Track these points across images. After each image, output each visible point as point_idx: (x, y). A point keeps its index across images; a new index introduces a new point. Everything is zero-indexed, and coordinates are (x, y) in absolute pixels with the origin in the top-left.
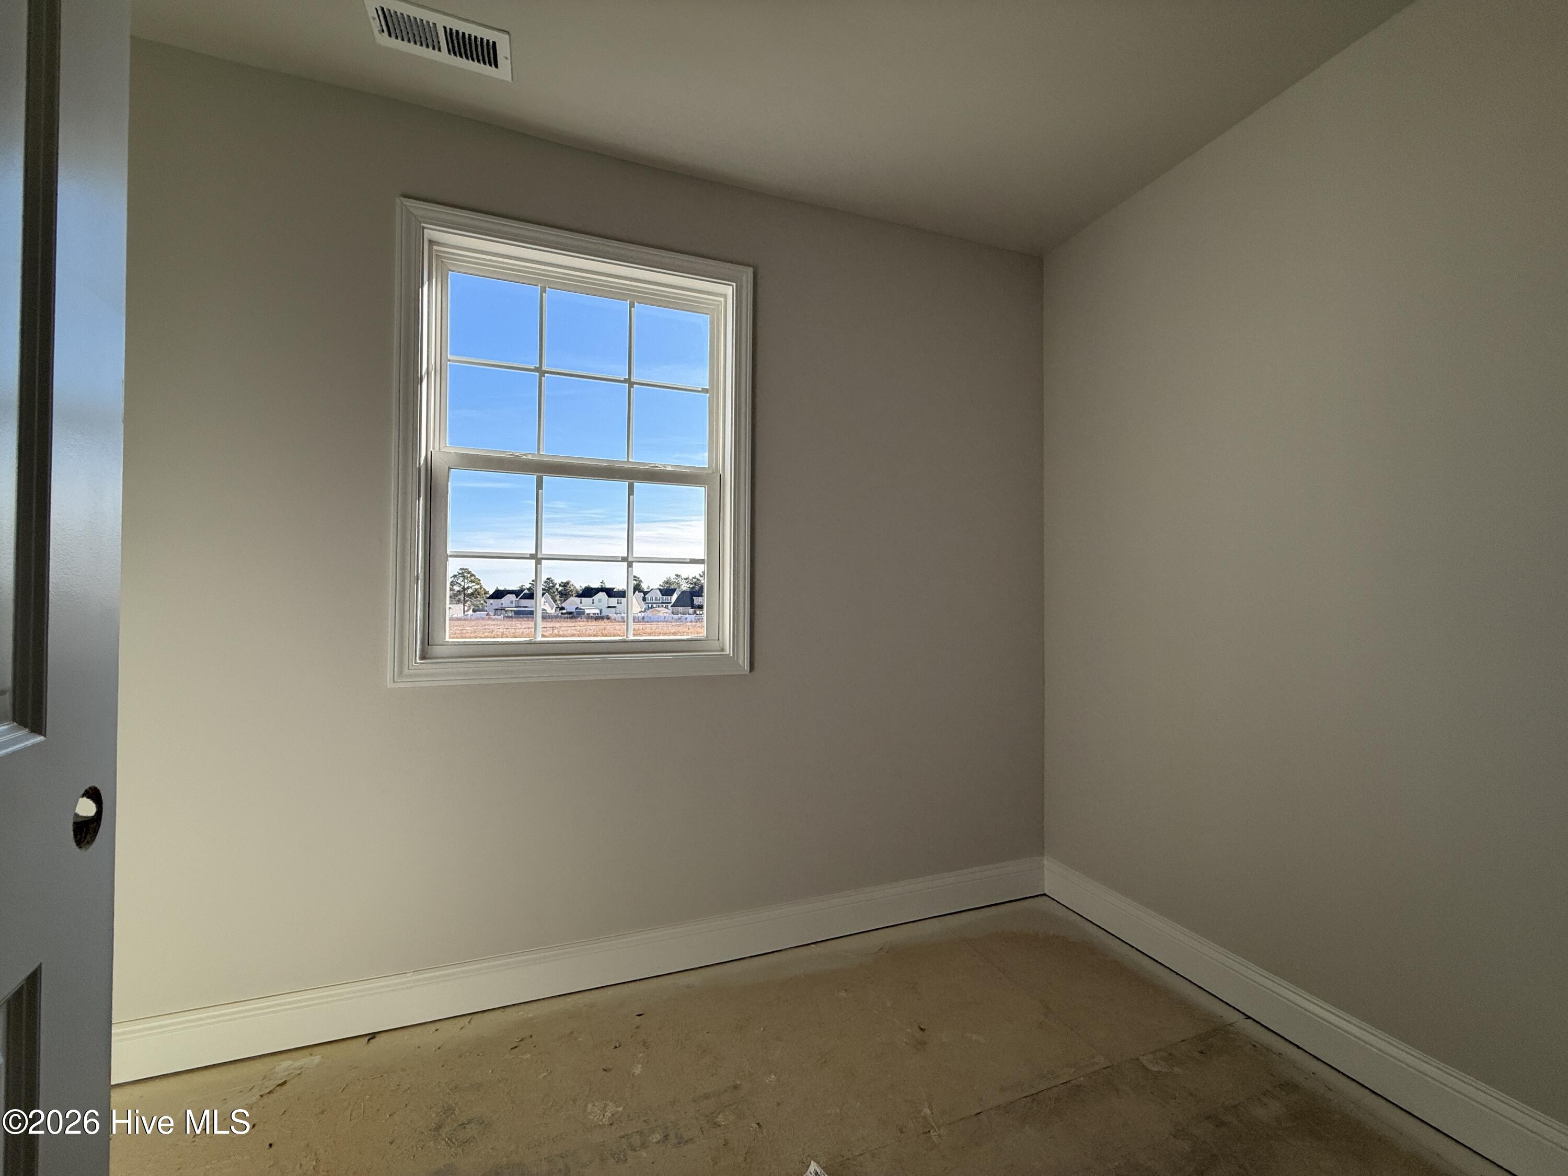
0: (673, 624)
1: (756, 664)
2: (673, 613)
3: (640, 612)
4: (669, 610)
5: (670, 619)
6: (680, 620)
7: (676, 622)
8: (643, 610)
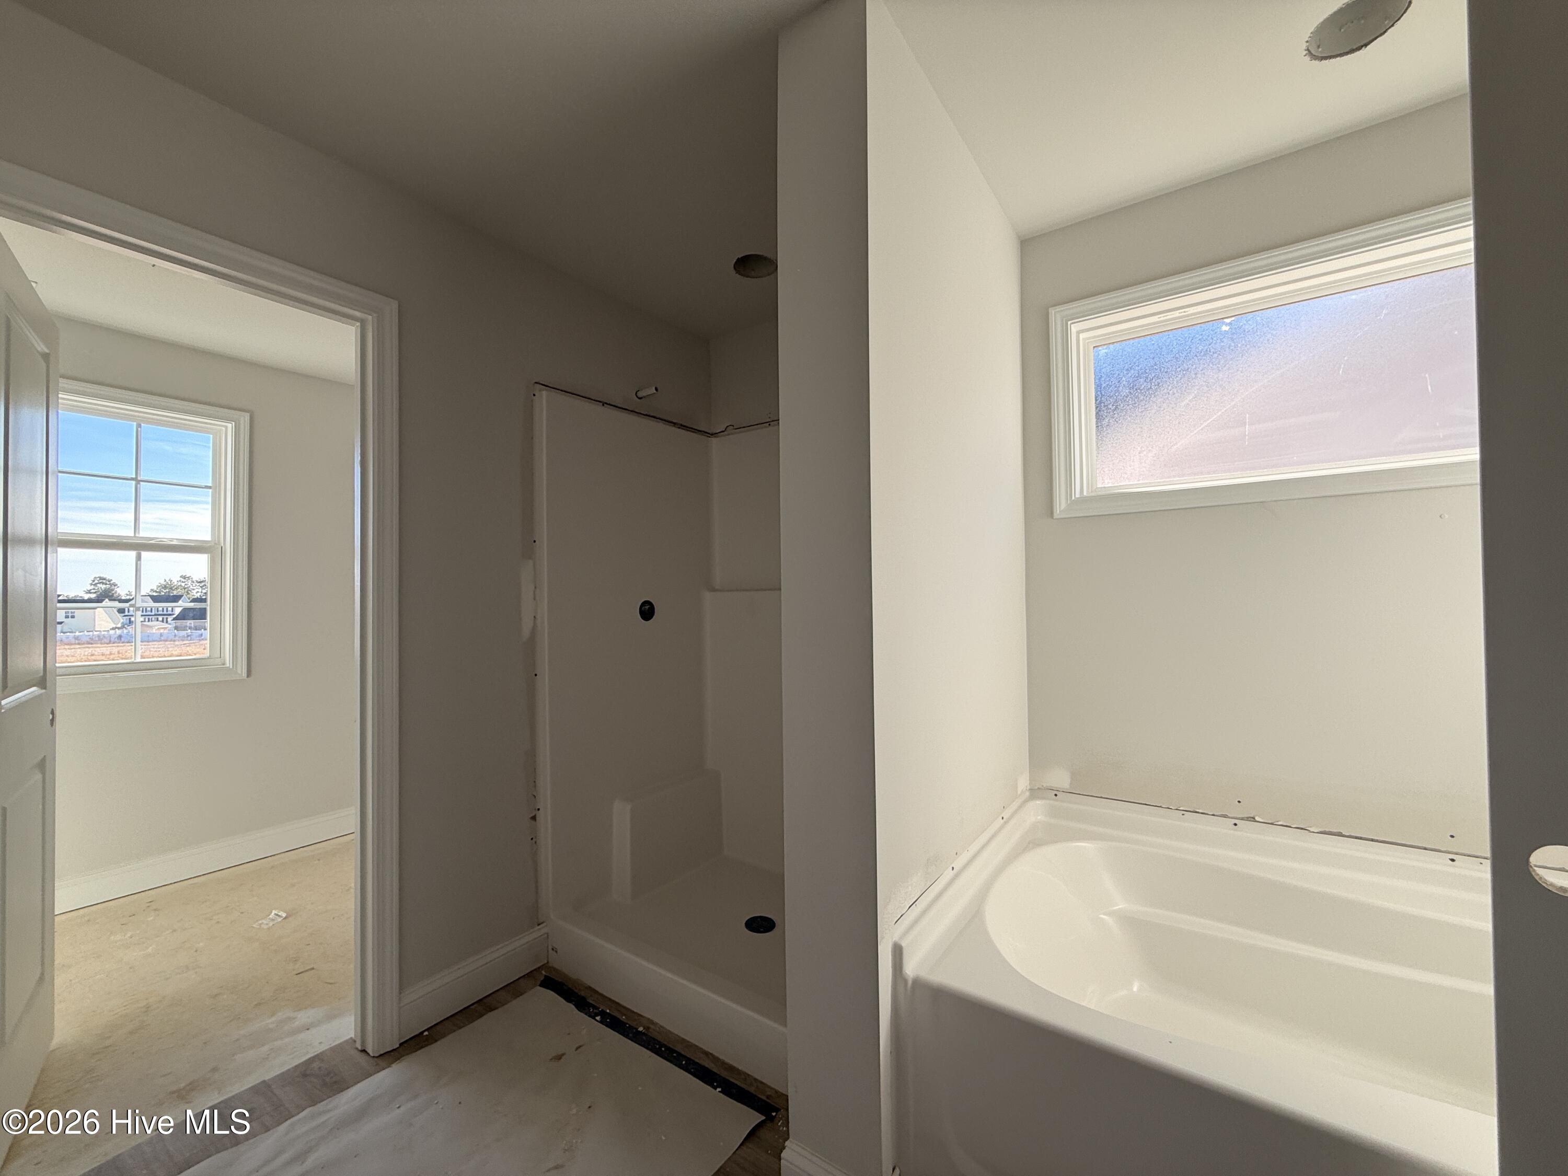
0: (177, 643)
1: (253, 672)
2: (176, 628)
3: (113, 629)
4: (170, 624)
5: (172, 637)
6: (189, 638)
7: (183, 641)
8: (119, 625)
